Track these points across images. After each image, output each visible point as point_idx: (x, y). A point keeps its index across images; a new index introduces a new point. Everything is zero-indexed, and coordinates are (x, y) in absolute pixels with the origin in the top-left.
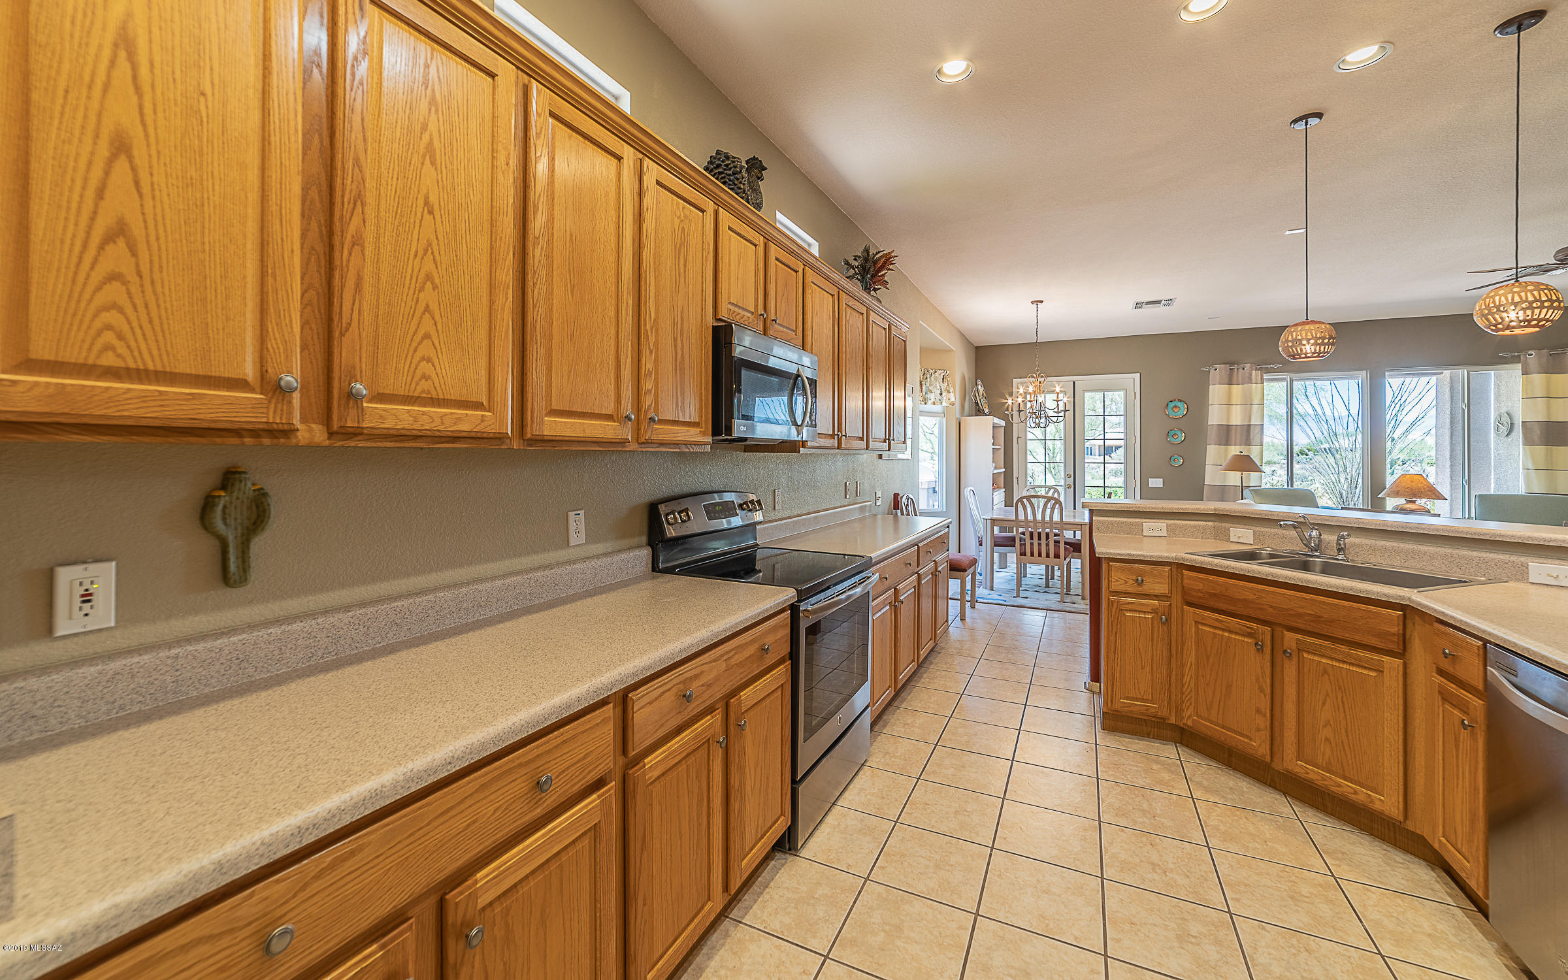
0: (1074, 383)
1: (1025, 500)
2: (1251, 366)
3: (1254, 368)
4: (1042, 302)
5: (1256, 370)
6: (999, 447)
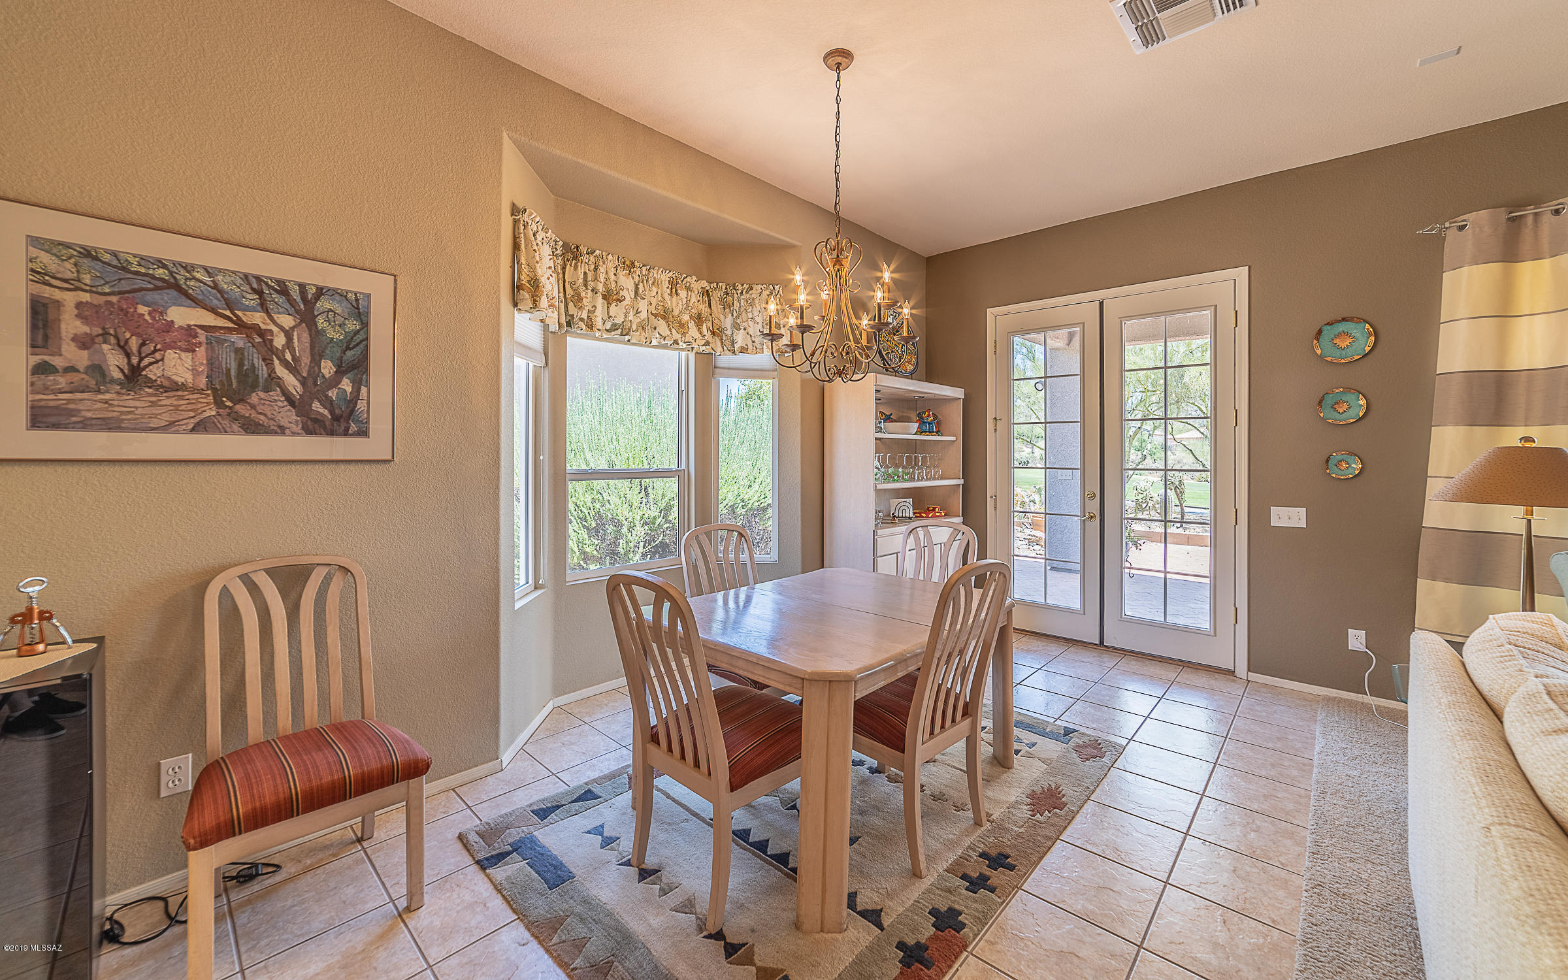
6: (952, 437)
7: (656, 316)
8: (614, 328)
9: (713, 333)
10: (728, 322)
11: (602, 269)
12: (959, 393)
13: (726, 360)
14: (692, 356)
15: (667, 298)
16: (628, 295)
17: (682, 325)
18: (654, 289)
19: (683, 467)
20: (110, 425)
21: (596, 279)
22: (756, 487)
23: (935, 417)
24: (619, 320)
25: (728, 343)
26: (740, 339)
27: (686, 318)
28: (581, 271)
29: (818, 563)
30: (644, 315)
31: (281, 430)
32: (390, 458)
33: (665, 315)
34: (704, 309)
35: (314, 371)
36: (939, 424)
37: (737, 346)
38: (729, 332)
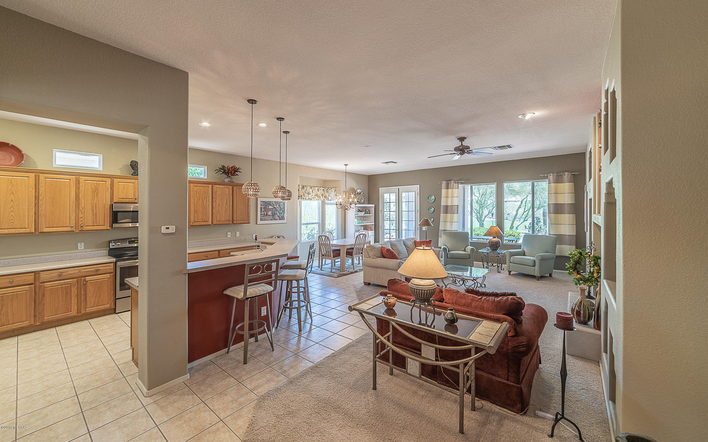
0: (399, 189)
1: (326, 237)
2: (454, 182)
3: (455, 182)
4: (347, 165)
5: (456, 183)
6: (372, 214)
7: (315, 196)
8: (309, 199)
9: (325, 197)
10: (327, 195)
11: (307, 189)
12: (373, 205)
13: (327, 201)
14: (321, 201)
15: (317, 192)
16: (311, 193)
17: (320, 197)
18: (315, 191)
19: (319, 222)
20: (265, 220)
21: (306, 191)
22: (331, 225)
23: (369, 210)
24: (310, 198)
25: (327, 199)
26: (330, 198)
27: (320, 195)
28: (304, 190)
29: (344, 237)
30: (314, 196)
31: (277, 220)
32: (286, 222)
33: (317, 195)
34: (323, 193)
35: (280, 212)
36: (370, 211)
37: (329, 200)
38: (328, 197)
